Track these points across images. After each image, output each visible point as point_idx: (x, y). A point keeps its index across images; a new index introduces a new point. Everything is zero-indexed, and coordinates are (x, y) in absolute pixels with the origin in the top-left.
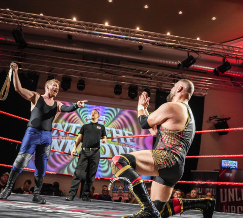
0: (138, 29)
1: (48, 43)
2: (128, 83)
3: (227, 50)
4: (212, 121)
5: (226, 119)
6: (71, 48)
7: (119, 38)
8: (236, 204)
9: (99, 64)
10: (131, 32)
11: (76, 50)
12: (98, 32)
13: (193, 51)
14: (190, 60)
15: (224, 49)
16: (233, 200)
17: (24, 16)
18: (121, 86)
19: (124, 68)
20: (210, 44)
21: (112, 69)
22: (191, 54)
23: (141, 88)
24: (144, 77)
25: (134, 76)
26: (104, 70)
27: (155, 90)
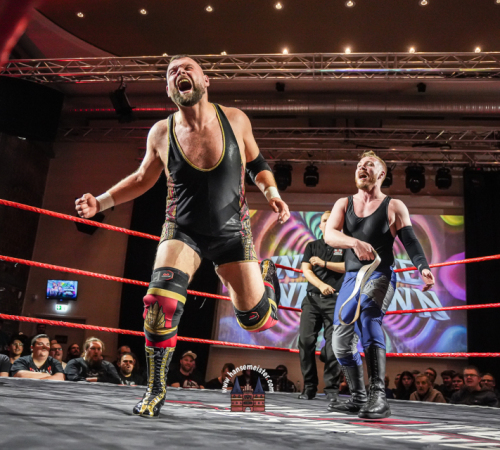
0: (412, 50)
1: (241, 104)
2: (404, 162)
6: (284, 108)
7: (377, 74)
9: (342, 132)
10: (400, 58)
11: (294, 111)
12: (333, 70)
18: (390, 169)
19: (391, 132)
23: (431, 168)
24: (435, 145)
25: (415, 145)
26: (353, 142)
27: (461, 169)
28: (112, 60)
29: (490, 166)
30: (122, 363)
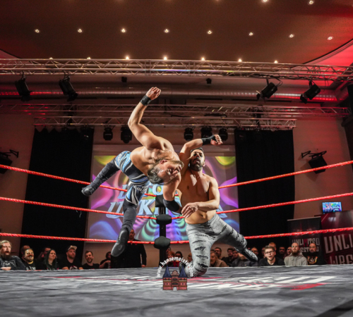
0: (203, 59)
1: (100, 90)
2: (200, 125)
3: (312, 71)
4: (305, 158)
5: (321, 154)
6: (127, 93)
7: (183, 72)
8: (344, 252)
9: (162, 107)
10: (197, 64)
11: (132, 95)
12: (157, 70)
13: (272, 77)
14: (271, 88)
15: (309, 71)
16: (341, 249)
17: (71, 63)
18: (191, 129)
19: (192, 107)
20: (291, 67)
21: (178, 110)
22: (271, 81)
23: (215, 129)
24: (218, 115)
25: (206, 115)
26: (169, 113)
27: (233, 129)
28: (17, 61)
29: (249, 127)
30: (26, 255)
